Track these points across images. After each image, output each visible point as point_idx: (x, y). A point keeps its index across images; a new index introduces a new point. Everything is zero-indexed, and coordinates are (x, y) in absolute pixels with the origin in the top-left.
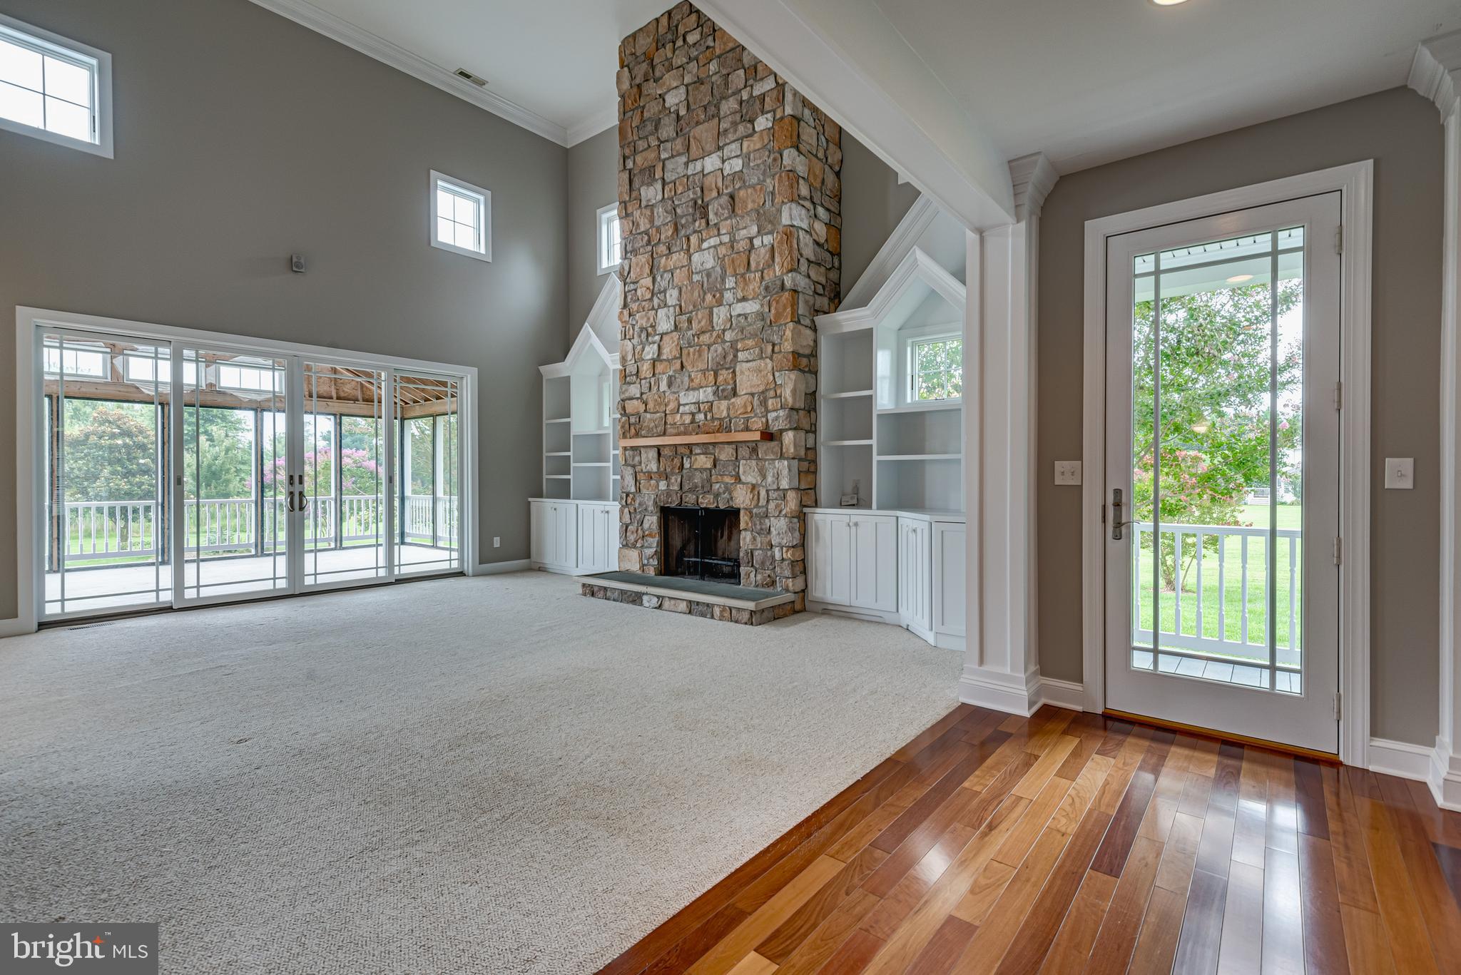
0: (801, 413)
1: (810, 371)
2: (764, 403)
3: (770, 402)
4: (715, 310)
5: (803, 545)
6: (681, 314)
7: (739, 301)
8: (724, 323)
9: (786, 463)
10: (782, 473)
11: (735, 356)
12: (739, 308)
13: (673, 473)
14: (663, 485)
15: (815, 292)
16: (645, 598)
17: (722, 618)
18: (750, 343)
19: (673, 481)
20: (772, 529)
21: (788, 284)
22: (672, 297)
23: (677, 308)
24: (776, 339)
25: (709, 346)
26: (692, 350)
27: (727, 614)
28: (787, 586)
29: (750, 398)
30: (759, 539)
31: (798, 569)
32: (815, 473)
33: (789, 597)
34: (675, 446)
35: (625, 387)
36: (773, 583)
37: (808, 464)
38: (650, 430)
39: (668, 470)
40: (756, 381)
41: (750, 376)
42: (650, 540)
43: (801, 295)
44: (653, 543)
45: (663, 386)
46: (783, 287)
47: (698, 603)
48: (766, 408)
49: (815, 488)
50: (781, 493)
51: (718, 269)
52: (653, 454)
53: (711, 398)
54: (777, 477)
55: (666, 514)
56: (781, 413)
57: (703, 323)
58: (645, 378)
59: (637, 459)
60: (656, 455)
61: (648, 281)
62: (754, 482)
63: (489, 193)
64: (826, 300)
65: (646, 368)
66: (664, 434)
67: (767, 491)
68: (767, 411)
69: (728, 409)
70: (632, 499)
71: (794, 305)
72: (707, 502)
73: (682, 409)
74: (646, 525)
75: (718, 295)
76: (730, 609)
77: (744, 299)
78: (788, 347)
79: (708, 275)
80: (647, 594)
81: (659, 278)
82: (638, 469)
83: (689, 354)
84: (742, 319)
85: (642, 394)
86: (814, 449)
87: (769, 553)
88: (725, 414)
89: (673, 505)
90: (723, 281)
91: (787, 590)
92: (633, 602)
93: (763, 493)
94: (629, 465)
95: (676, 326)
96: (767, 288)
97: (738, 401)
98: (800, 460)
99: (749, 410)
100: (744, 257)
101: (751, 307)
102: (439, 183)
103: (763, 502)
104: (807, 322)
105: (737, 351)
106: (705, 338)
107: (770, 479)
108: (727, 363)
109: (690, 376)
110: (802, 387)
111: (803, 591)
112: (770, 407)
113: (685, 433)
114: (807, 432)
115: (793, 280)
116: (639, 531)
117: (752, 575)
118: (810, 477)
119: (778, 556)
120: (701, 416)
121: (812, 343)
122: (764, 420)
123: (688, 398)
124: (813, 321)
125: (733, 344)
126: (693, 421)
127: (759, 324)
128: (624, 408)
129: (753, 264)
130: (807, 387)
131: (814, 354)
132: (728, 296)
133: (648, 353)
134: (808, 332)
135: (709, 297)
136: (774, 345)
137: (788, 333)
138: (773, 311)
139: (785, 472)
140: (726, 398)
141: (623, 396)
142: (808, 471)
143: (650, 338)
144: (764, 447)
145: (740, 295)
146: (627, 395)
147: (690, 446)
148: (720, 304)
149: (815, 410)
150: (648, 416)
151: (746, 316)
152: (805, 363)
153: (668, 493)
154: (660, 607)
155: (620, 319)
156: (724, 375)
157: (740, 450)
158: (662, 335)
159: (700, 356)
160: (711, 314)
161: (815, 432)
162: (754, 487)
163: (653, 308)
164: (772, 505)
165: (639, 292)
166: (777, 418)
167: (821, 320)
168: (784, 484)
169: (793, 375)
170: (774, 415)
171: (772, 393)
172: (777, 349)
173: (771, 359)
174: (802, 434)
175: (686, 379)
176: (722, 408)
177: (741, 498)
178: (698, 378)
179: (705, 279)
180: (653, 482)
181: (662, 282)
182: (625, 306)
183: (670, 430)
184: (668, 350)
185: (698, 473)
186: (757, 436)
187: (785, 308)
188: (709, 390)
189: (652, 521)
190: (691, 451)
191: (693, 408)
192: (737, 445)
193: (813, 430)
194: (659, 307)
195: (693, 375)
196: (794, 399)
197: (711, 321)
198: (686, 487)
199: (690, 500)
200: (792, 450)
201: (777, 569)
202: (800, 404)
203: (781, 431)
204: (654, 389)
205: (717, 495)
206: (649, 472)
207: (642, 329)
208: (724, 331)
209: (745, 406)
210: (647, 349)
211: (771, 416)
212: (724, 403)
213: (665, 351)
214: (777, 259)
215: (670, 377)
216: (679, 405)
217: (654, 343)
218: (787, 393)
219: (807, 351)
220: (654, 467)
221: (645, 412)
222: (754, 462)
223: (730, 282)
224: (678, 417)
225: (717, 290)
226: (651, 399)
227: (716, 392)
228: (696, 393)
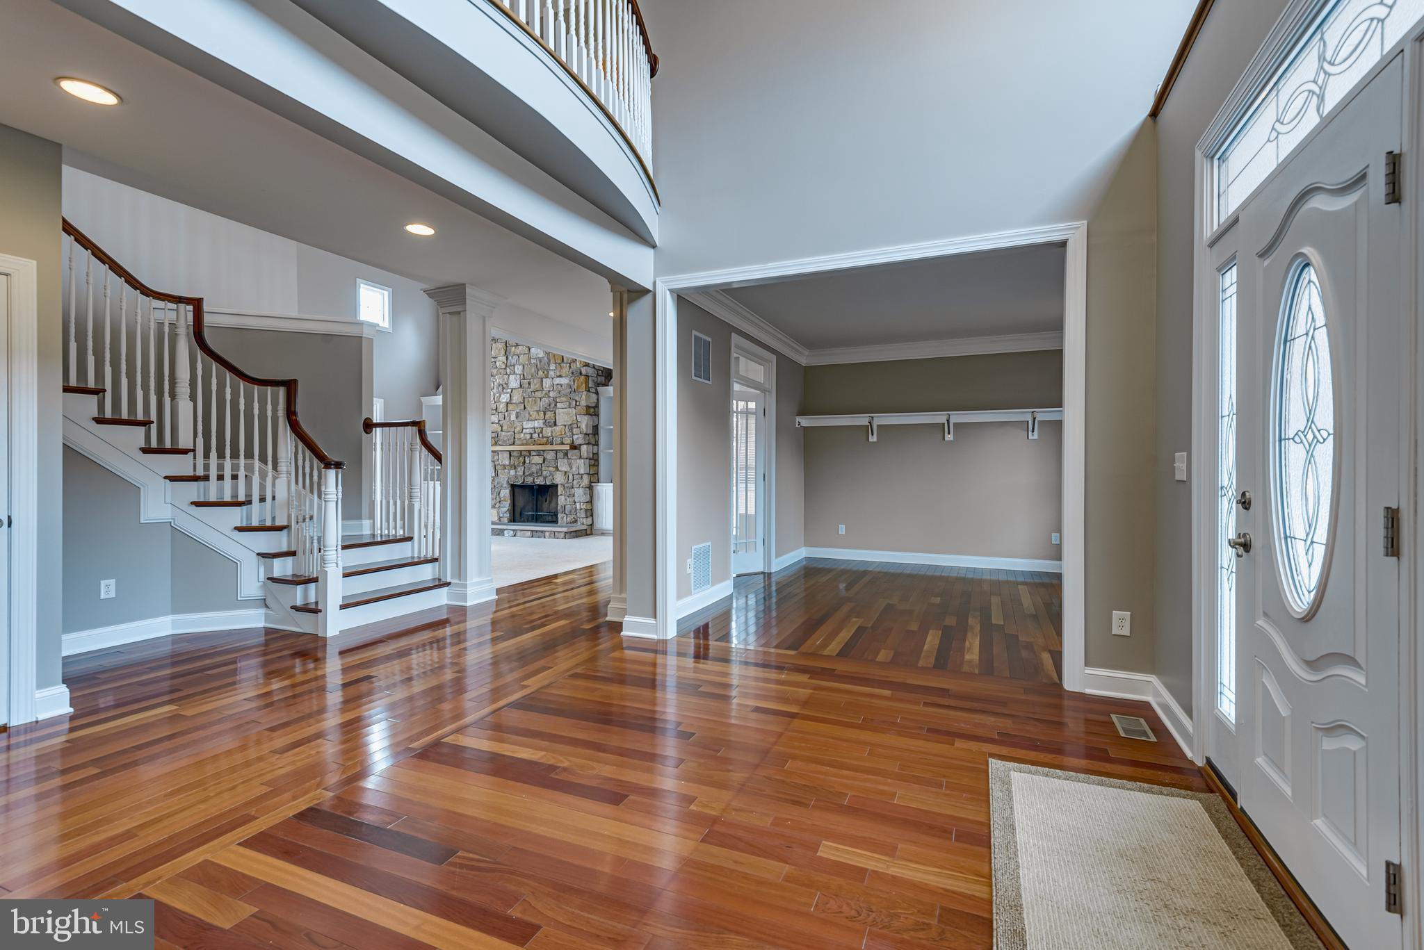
0: (590, 436)
1: (595, 415)
2: (571, 430)
3: (574, 430)
4: (544, 380)
5: (591, 502)
6: (524, 379)
7: (558, 377)
8: (549, 387)
9: (583, 461)
10: (581, 466)
11: (556, 405)
12: (557, 381)
13: (519, 466)
14: (512, 472)
15: (598, 375)
16: (505, 532)
17: (550, 537)
18: (564, 399)
19: (519, 469)
20: (576, 494)
21: (584, 372)
22: (518, 369)
23: (522, 376)
24: (577, 399)
25: (541, 399)
26: (530, 399)
27: (552, 535)
28: (583, 522)
29: (564, 427)
30: (568, 500)
31: (589, 514)
32: (598, 466)
33: (585, 527)
34: (521, 451)
36: (576, 521)
37: (594, 461)
38: (504, 441)
39: (516, 464)
40: (566, 418)
41: (564, 415)
42: (504, 503)
43: (590, 378)
44: (507, 505)
45: (513, 417)
46: (581, 373)
47: (537, 531)
48: (572, 432)
49: (597, 474)
50: (580, 476)
51: (546, 358)
52: (507, 455)
53: (542, 426)
54: (578, 468)
55: (513, 487)
56: (580, 436)
57: (537, 386)
58: (501, 412)
59: (498, 458)
61: (504, 359)
62: (566, 470)
63: (391, 289)
64: (603, 378)
65: (502, 407)
66: (514, 444)
67: (573, 475)
68: (573, 435)
69: (552, 432)
71: (587, 382)
72: (540, 481)
73: (524, 430)
74: (502, 495)
75: (546, 372)
76: (554, 532)
77: (560, 376)
78: (584, 403)
79: (540, 361)
80: (507, 529)
81: (510, 358)
82: (496, 463)
83: (529, 401)
84: (559, 386)
85: (499, 421)
86: (597, 454)
87: (574, 506)
88: (550, 435)
89: (519, 483)
90: (549, 365)
91: (583, 524)
92: (498, 535)
93: (571, 476)
94: (494, 461)
95: (521, 386)
96: (573, 373)
97: (557, 429)
98: (590, 459)
99: (563, 433)
101: (564, 381)
102: (362, 285)
103: (570, 480)
104: (594, 390)
105: (557, 402)
106: (539, 394)
107: (574, 469)
108: (551, 408)
109: (529, 413)
110: (591, 423)
111: (591, 525)
112: (574, 433)
113: (526, 445)
114: (594, 445)
115: (586, 371)
116: (498, 498)
117: (565, 517)
118: (595, 468)
119: (578, 507)
120: (536, 435)
121: (596, 401)
122: (571, 439)
123: (528, 425)
124: (596, 390)
125: (554, 399)
126: (531, 438)
127: (569, 390)
130: (593, 422)
131: (597, 406)
132: (552, 374)
133: (504, 398)
134: (594, 395)
135: (540, 373)
136: (576, 401)
137: (584, 397)
138: (576, 385)
139: (582, 465)
140: (550, 426)
142: (594, 465)
143: (504, 390)
144: (571, 454)
145: (558, 374)
147: (529, 451)
148: (547, 377)
149: (598, 434)
150: (503, 433)
151: (561, 385)
152: (593, 411)
153: (516, 477)
154: (515, 536)
156: (549, 415)
157: (558, 454)
158: (512, 389)
159: (535, 403)
160: (542, 381)
161: (598, 445)
162: (566, 472)
163: (506, 374)
164: (575, 482)
165: (498, 364)
166: (578, 438)
167: (600, 389)
168: (582, 471)
169: (586, 417)
170: (577, 436)
171: (575, 426)
172: (578, 404)
173: (575, 408)
174: (591, 446)
175: (527, 415)
176: (548, 432)
177: (559, 479)
178: (534, 415)
179: (539, 364)
180: (506, 470)
181: (512, 360)
183: (517, 442)
184: (516, 398)
185: (534, 465)
186: (568, 447)
187: (582, 384)
188: (541, 421)
189: (506, 493)
190: (530, 454)
191: (532, 431)
192: (557, 451)
193: (597, 444)
194: (510, 374)
195: (531, 413)
196: (587, 430)
197: (542, 386)
198: (527, 473)
199: (529, 480)
200: (586, 454)
201: (578, 515)
202: (590, 431)
203: (580, 445)
204: (507, 419)
205: (545, 478)
206: (504, 465)
207: (499, 385)
208: (549, 391)
209: (561, 432)
210: (502, 396)
211: (575, 437)
212: (549, 429)
213: (514, 398)
215: (517, 413)
216: (523, 428)
217: (507, 393)
218: (583, 426)
219: (594, 405)
220: (507, 462)
221: (502, 431)
222: (566, 460)
223: (552, 367)
224: (522, 435)
225: (545, 370)
226: (505, 424)
227: (545, 423)
228: (533, 423)
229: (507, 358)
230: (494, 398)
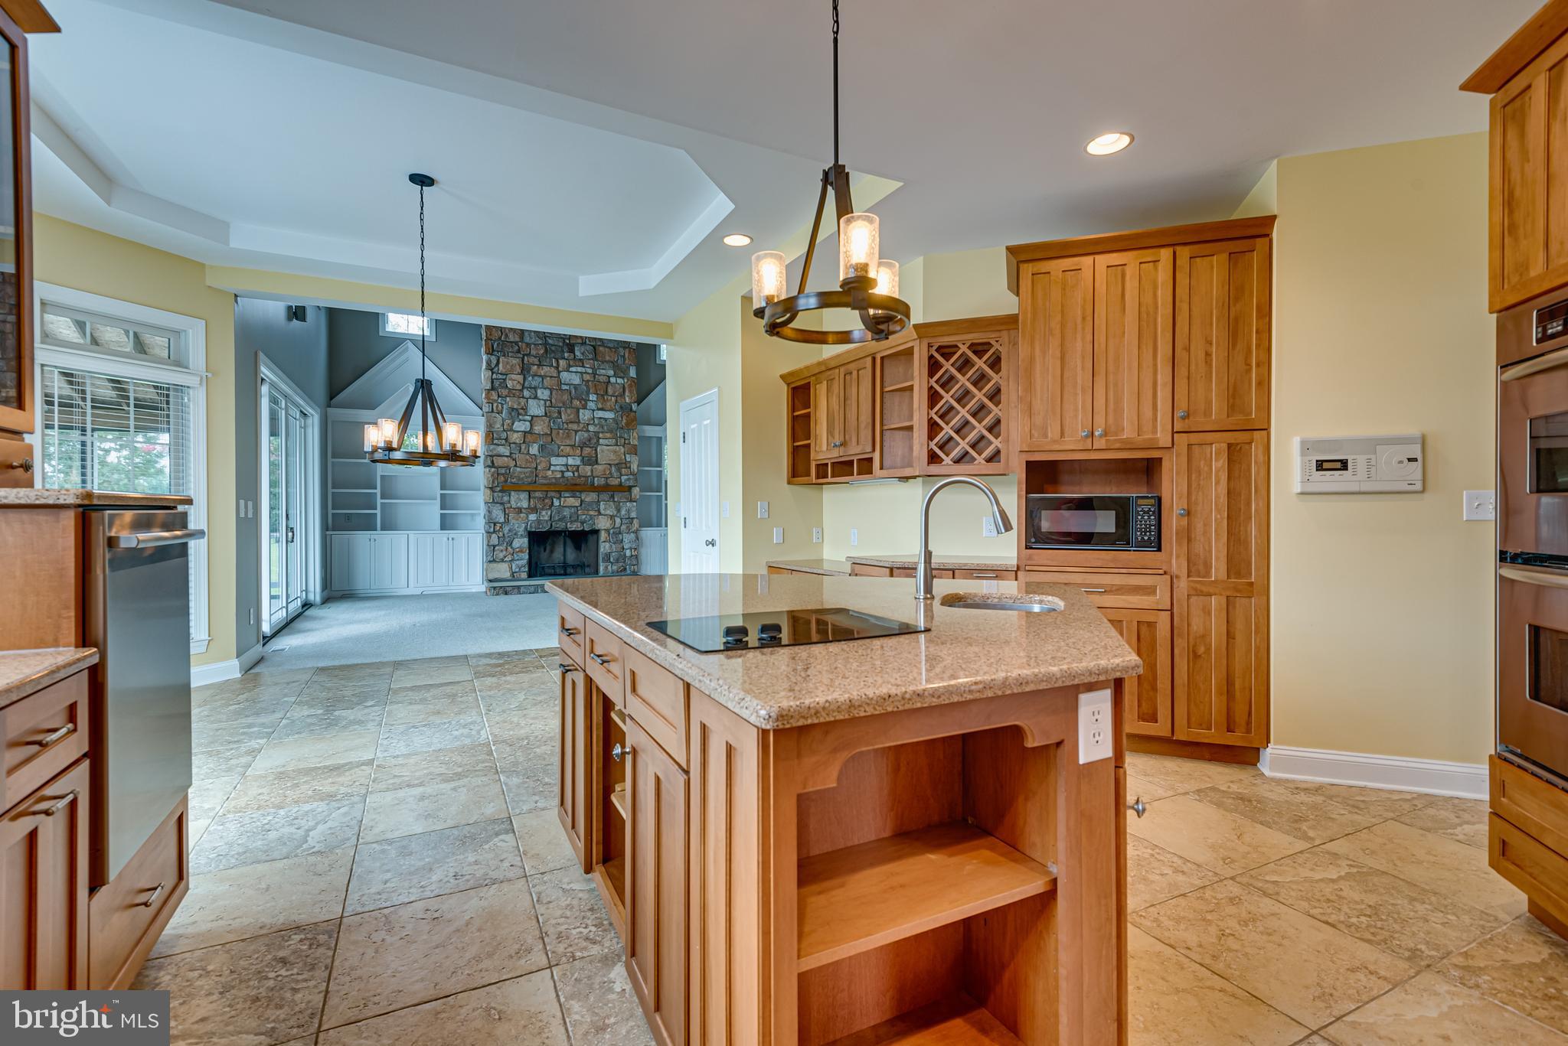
2: (619, 470)
3: (623, 470)
5: (638, 548)
6: (551, 407)
7: (599, 409)
8: (589, 420)
10: (631, 509)
11: (598, 441)
12: (600, 414)
13: (543, 509)
14: (532, 517)
18: (608, 435)
19: (543, 513)
20: (624, 540)
22: (543, 394)
23: (548, 403)
24: (626, 436)
25: (576, 432)
26: (560, 431)
29: (608, 466)
30: (614, 546)
34: (546, 491)
35: (492, 447)
36: (625, 569)
38: (518, 479)
39: (539, 507)
40: (612, 457)
41: (608, 454)
42: (520, 555)
44: (523, 557)
45: (534, 449)
46: (631, 410)
48: (620, 473)
50: (632, 520)
51: (583, 387)
52: (523, 495)
53: (578, 462)
54: (628, 511)
55: (536, 536)
56: (631, 477)
57: (572, 416)
58: (514, 443)
59: (506, 499)
60: (527, 497)
61: (521, 378)
62: (611, 514)
65: (515, 437)
66: (534, 483)
68: (621, 475)
69: (592, 471)
70: (501, 527)
72: (574, 526)
73: (552, 468)
74: (515, 545)
75: (583, 402)
77: (602, 409)
79: (576, 388)
81: (529, 378)
82: (507, 506)
83: (558, 433)
84: (602, 421)
85: (511, 453)
87: (622, 553)
88: (589, 474)
89: (542, 530)
90: (587, 395)
93: (617, 521)
94: (497, 503)
95: (546, 413)
96: (621, 408)
97: (599, 468)
99: (607, 473)
100: (605, 386)
101: (609, 415)
103: (617, 525)
105: (599, 438)
106: (575, 427)
107: (623, 512)
108: (592, 442)
109: (559, 448)
112: (623, 473)
113: (553, 483)
116: (509, 549)
117: (609, 567)
120: (571, 474)
122: (619, 480)
123: (556, 461)
125: (596, 433)
126: (563, 476)
127: (615, 426)
128: (492, 462)
129: (610, 391)
132: (591, 405)
133: (519, 427)
135: (576, 402)
136: (625, 439)
137: (635, 435)
138: (624, 421)
139: (634, 509)
140: (589, 465)
141: (490, 453)
143: (520, 417)
145: (600, 406)
146: (495, 452)
147: (559, 492)
148: (585, 407)
150: (518, 469)
151: (606, 420)
153: (539, 521)
155: (487, 397)
156: (588, 451)
157: (600, 496)
158: (532, 417)
159: (568, 436)
160: (578, 412)
162: (611, 517)
163: (523, 397)
164: (624, 527)
165: (508, 383)
166: (629, 479)
168: (633, 515)
169: (636, 457)
170: (626, 477)
171: (625, 466)
172: (626, 442)
173: (623, 446)
175: (556, 449)
176: (587, 470)
177: (602, 523)
178: (567, 450)
179: (572, 390)
180: (522, 515)
181: (531, 381)
182: (493, 388)
183: (539, 480)
184: (540, 428)
185: (566, 509)
188: (576, 458)
189: (521, 542)
190: (560, 495)
191: (564, 469)
192: (598, 493)
194: (530, 398)
195: (562, 447)
196: (637, 470)
197: (578, 417)
198: (555, 518)
199: (559, 526)
200: (638, 497)
201: (628, 561)
204: (524, 451)
205: (583, 523)
206: (519, 508)
207: (512, 409)
208: (588, 424)
209: (604, 471)
210: (516, 423)
211: (624, 478)
212: (588, 468)
213: (536, 428)
214: (627, 393)
215: (540, 446)
216: (550, 465)
217: (525, 421)
218: (634, 467)
220: (525, 504)
221: (516, 466)
222: (612, 503)
223: (593, 397)
224: (550, 473)
225: (583, 399)
226: (521, 458)
227: (582, 461)
228: (565, 459)
229: (525, 379)
230: (503, 425)
